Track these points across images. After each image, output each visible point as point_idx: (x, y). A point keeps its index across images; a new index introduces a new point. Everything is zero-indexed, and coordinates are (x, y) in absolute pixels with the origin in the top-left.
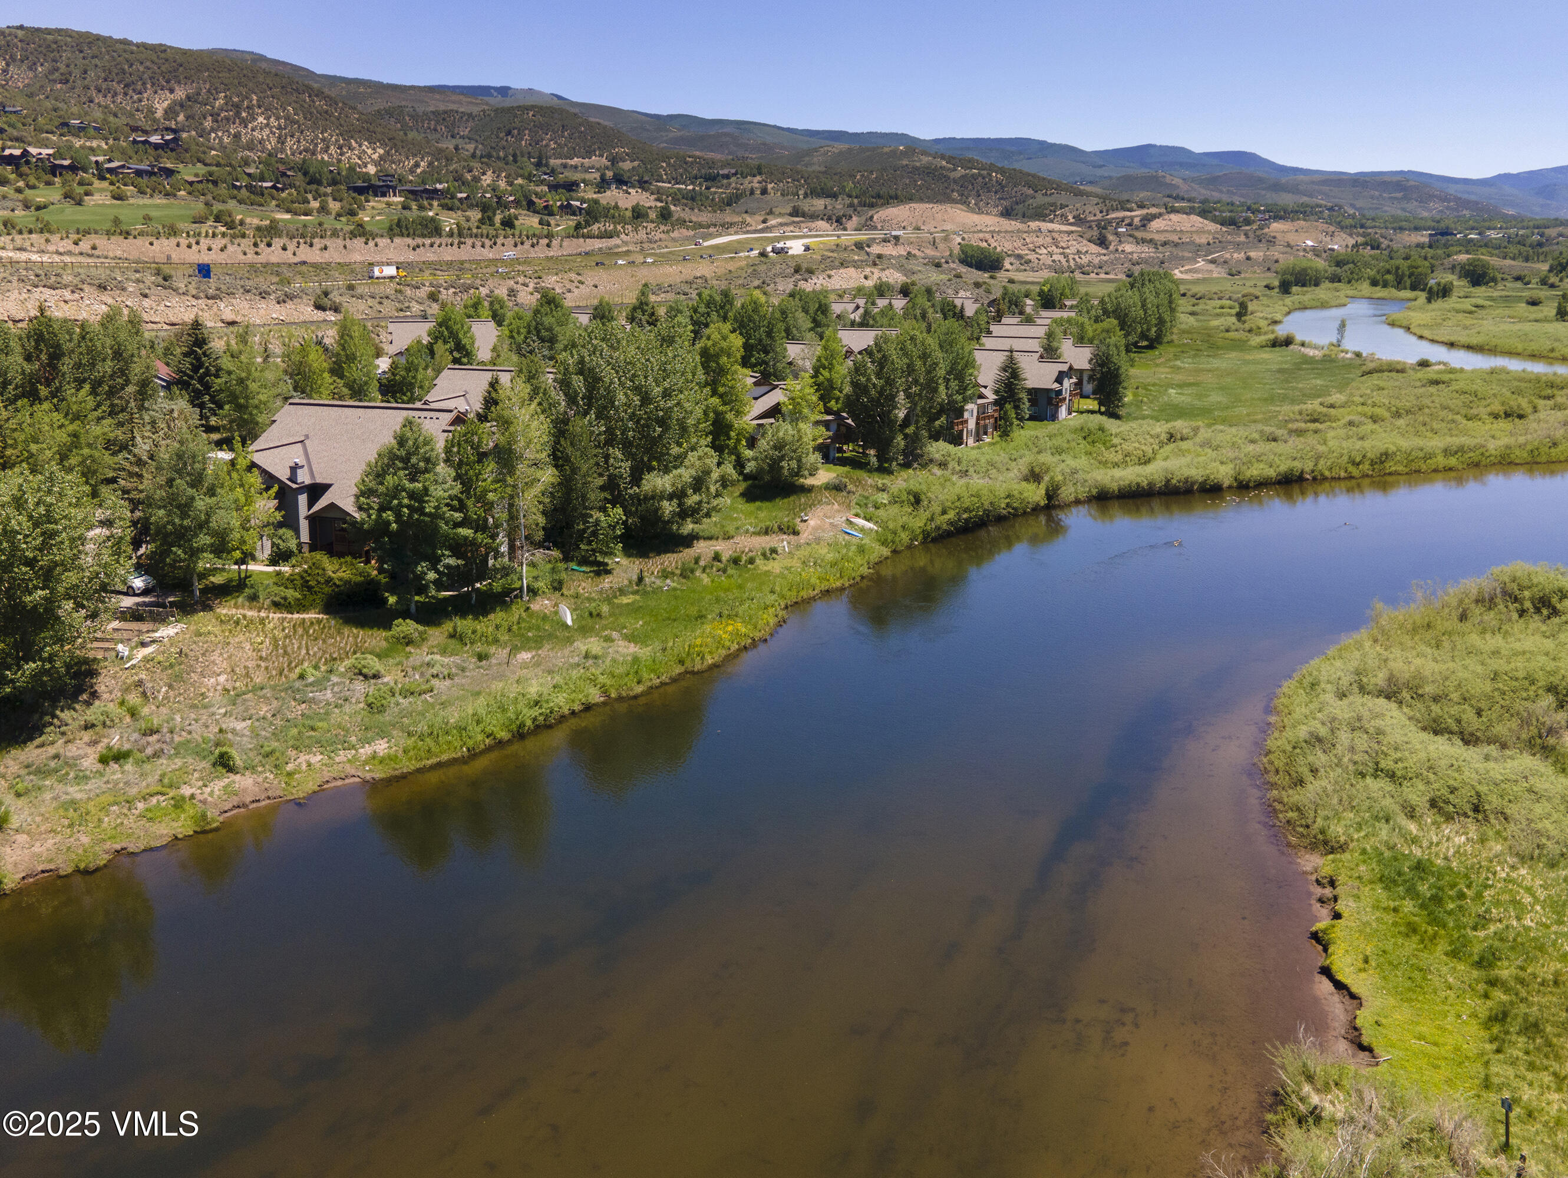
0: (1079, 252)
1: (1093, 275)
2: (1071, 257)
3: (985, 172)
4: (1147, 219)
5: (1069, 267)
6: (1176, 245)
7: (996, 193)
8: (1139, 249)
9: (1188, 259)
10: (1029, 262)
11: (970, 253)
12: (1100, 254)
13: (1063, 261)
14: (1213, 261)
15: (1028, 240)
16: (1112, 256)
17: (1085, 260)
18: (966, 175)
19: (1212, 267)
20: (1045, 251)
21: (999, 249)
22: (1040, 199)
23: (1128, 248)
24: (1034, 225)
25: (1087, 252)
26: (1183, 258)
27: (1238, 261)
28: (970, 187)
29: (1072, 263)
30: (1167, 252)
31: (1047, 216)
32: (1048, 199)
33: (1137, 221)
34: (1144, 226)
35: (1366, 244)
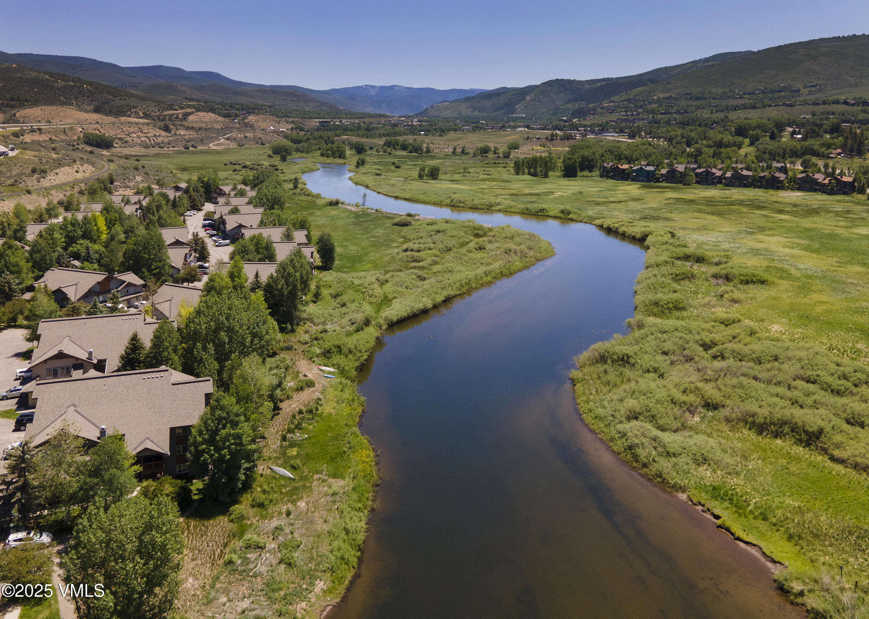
0: (155, 136)
1: (166, 149)
2: (151, 138)
3: (78, 84)
4: (186, 115)
5: (151, 144)
6: (206, 130)
7: (88, 97)
8: (188, 133)
9: (215, 138)
10: (127, 142)
11: (91, 138)
12: (168, 137)
13: (147, 141)
14: (228, 139)
15: (124, 129)
16: (175, 138)
17: (160, 140)
18: (66, 86)
19: (228, 142)
20: (135, 135)
21: (107, 135)
22: (118, 102)
23: (182, 132)
24: (123, 119)
25: (160, 135)
26: (212, 137)
27: (241, 139)
28: (70, 93)
29: (153, 142)
30: (203, 134)
31: (125, 112)
32: (123, 102)
33: (180, 116)
34: (185, 119)
35: (297, 128)
